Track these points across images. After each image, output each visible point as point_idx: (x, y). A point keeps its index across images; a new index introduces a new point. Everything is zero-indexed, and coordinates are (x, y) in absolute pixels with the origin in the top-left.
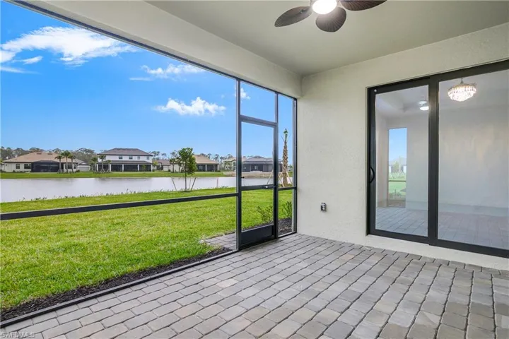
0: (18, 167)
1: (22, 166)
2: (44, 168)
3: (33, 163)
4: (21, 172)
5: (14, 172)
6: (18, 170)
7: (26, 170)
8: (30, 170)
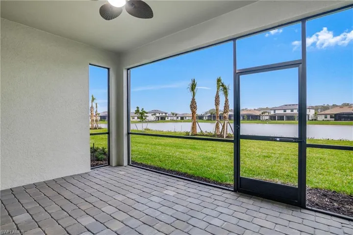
0: (326, 117)
1: (329, 116)
2: (344, 117)
3: (336, 115)
4: (328, 120)
5: (323, 120)
6: (326, 119)
7: (331, 119)
8: (334, 119)
